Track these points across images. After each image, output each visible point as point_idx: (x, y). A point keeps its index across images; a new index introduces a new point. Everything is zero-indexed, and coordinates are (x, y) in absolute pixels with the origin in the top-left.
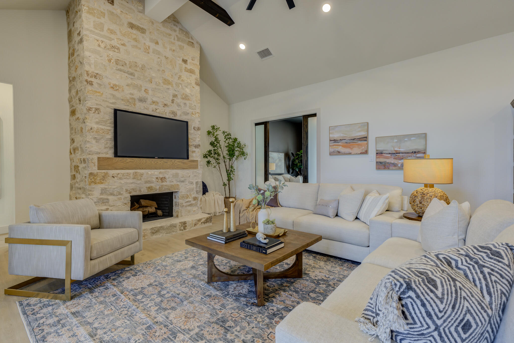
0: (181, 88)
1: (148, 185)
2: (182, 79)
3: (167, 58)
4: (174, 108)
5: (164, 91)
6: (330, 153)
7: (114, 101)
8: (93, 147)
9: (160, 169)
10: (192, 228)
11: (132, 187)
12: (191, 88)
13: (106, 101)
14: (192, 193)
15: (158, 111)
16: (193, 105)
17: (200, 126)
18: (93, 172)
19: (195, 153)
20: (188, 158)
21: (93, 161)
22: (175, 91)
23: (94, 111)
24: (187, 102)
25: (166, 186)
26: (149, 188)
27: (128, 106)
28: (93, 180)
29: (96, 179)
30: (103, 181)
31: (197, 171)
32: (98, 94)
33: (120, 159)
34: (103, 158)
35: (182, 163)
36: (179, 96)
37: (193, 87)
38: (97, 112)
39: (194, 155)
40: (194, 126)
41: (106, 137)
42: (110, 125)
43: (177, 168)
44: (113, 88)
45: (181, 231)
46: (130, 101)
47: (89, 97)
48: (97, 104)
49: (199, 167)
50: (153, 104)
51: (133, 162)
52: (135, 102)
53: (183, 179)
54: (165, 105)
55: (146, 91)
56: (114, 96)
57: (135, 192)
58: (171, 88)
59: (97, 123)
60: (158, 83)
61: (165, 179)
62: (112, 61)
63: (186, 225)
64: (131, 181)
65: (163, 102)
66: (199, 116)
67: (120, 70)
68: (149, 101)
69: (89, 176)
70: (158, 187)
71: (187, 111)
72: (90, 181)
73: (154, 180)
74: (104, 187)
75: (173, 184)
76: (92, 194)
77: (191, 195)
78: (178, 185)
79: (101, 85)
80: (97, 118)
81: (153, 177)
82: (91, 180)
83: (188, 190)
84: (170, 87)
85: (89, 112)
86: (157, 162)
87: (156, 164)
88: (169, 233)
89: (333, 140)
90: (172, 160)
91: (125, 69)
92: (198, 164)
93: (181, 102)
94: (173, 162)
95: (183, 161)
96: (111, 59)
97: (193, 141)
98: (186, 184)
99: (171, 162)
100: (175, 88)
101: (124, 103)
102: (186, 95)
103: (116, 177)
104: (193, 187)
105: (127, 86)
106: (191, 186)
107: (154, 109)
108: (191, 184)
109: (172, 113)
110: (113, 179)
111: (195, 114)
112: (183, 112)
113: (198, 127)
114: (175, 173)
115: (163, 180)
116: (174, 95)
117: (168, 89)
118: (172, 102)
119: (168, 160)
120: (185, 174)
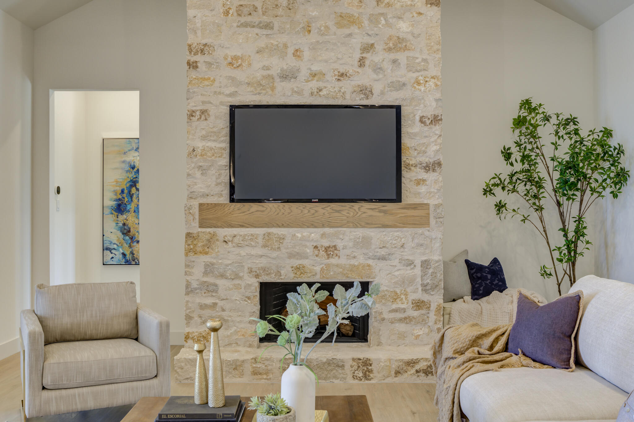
0: (383, 26)
1: (296, 262)
4: (366, 78)
5: (339, 44)
7: (233, 89)
8: (196, 185)
9: (323, 226)
10: (389, 380)
11: (262, 265)
12: (413, 16)
13: (220, 93)
14: (409, 290)
15: (324, 92)
16: (417, 61)
17: (438, 112)
18: (191, 232)
19: (426, 185)
20: (398, 199)
21: (191, 211)
22: (369, 35)
23: (199, 117)
24: (402, 57)
25: (337, 266)
26: (298, 268)
27: (259, 94)
28: (192, 247)
29: (195, 245)
30: (207, 250)
31: (428, 233)
32: (207, 83)
33: (239, 205)
34: (208, 204)
35: (380, 211)
36: (379, 47)
37: (420, 14)
38: (203, 117)
39: (423, 189)
40: (421, 115)
41: (219, 164)
42: (225, 138)
43: (368, 224)
44: (233, 65)
45: (356, 381)
46: (263, 82)
47: (191, 91)
48: (203, 102)
49: (432, 221)
50: (312, 80)
51: (263, 211)
52: (273, 83)
53: (383, 252)
54: (342, 75)
55: (297, 54)
56: (233, 79)
57: (267, 275)
58: (357, 31)
59: (204, 138)
60: (322, 28)
61: (336, 249)
62: (231, 12)
63: (370, 368)
64: (259, 251)
65: (337, 69)
66: (436, 85)
67: (245, 25)
68: (304, 73)
69: (186, 238)
70: (318, 269)
71: (400, 80)
72: (187, 249)
73: (309, 251)
74: (210, 260)
75: (356, 264)
76: (190, 272)
77: (406, 295)
78: (369, 266)
79: (212, 64)
80: (203, 129)
81: (308, 244)
82: (189, 247)
83: (396, 279)
84: (354, 29)
85: (190, 120)
86: (316, 211)
87: (313, 214)
88: (325, 379)
90: (353, 206)
91: (255, 19)
92: (429, 214)
93: (383, 61)
94: (357, 210)
95: (384, 206)
96: (230, 8)
97: (418, 153)
98: (394, 264)
99: (353, 211)
100: (368, 28)
101: (252, 89)
102: (398, 38)
103: (230, 243)
104: (414, 275)
105: (257, 53)
106: (408, 272)
107: (315, 91)
108: (407, 266)
109: (361, 91)
110: (225, 246)
111: (426, 81)
112: (388, 84)
113: (435, 115)
114: (361, 238)
115: (329, 253)
116: (366, 46)
117: (350, 35)
118: (360, 66)
119: (343, 206)
120: (390, 238)
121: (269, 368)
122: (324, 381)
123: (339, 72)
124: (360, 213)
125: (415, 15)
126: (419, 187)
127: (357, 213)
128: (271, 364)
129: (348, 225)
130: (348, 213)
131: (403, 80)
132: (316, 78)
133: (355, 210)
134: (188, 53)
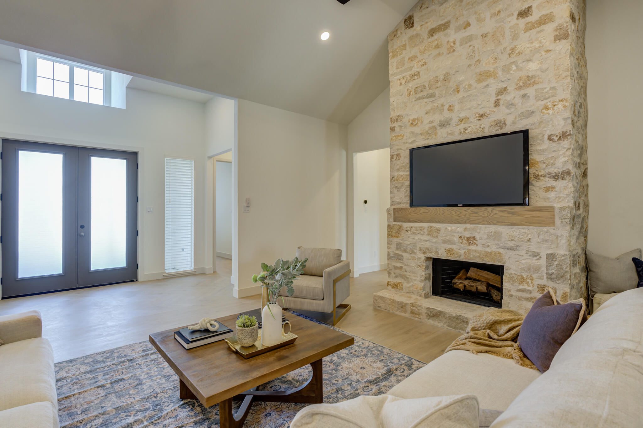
0: (514, 71)
1: (448, 246)
2: (517, 52)
3: (484, 36)
4: (501, 114)
7: (413, 139)
9: (465, 223)
11: (427, 246)
12: (542, 55)
13: (406, 143)
14: (535, 276)
15: (469, 130)
16: (546, 90)
17: (566, 129)
18: (390, 224)
19: (555, 191)
20: (527, 204)
21: (390, 212)
22: (502, 81)
24: (531, 91)
25: (475, 251)
26: (449, 250)
27: (428, 139)
28: (390, 233)
29: (392, 232)
30: (398, 235)
31: (552, 231)
32: (399, 138)
34: (398, 208)
35: (509, 213)
36: (511, 88)
37: (549, 51)
38: (398, 158)
39: (552, 195)
41: (405, 185)
42: (408, 169)
44: (413, 125)
46: (430, 132)
48: (398, 150)
49: (558, 221)
50: (461, 124)
51: (428, 212)
52: (436, 130)
53: (512, 244)
54: (482, 116)
55: (450, 109)
56: (413, 133)
58: (493, 81)
59: (398, 170)
60: (467, 87)
61: (475, 240)
62: (411, 93)
64: (425, 237)
67: (419, 98)
68: (455, 120)
69: (388, 227)
70: (462, 252)
71: (529, 109)
72: (388, 234)
73: (456, 239)
74: (399, 241)
75: (489, 251)
76: (390, 247)
77: (532, 279)
78: (500, 253)
79: (402, 126)
80: (398, 165)
81: (455, 235)
83: (523, 266)
84: (491, 81)
85: (391, 160)
86: (461, 213)
87: (459, 215)
90: (487, 209)
91: (425, 93)
92: (554, 215)
93: (515, 98)
94: (490, 212)
95: (512, 209)
96: (411, 91)
97: (547, 166)
98: (521, 254)
99: (486, 212)
100: (501, 77)
101: (424, 137)
102: (528, 77)
103: (409, 232)
104: (539, 264)
105: (426, 114)
106: (534, 261)
107: (462, 130)
108: (533, 256)
109: (497, 124)
110: (407, 233)
111: (555, 105)
112: (519, 115)
113: (563, 132)
114: (493, 232)
115: (470, 242)
116: (500, 90)
117: (487, 86)
118: (496, 106)
119: (479, 209)
120: (517, 234)
121: (420, 311)
122: (454, 329)
123: (479, 114)
124: (492, 214)
125: (543, 53)
126: (548, 193)
127: (491, 214)
128: (421, 309)
129: (484, 222)
130: (483, 214)
131: (531, 109)
132: (463, 122)
133: (489, 212)
134: (390, 123)
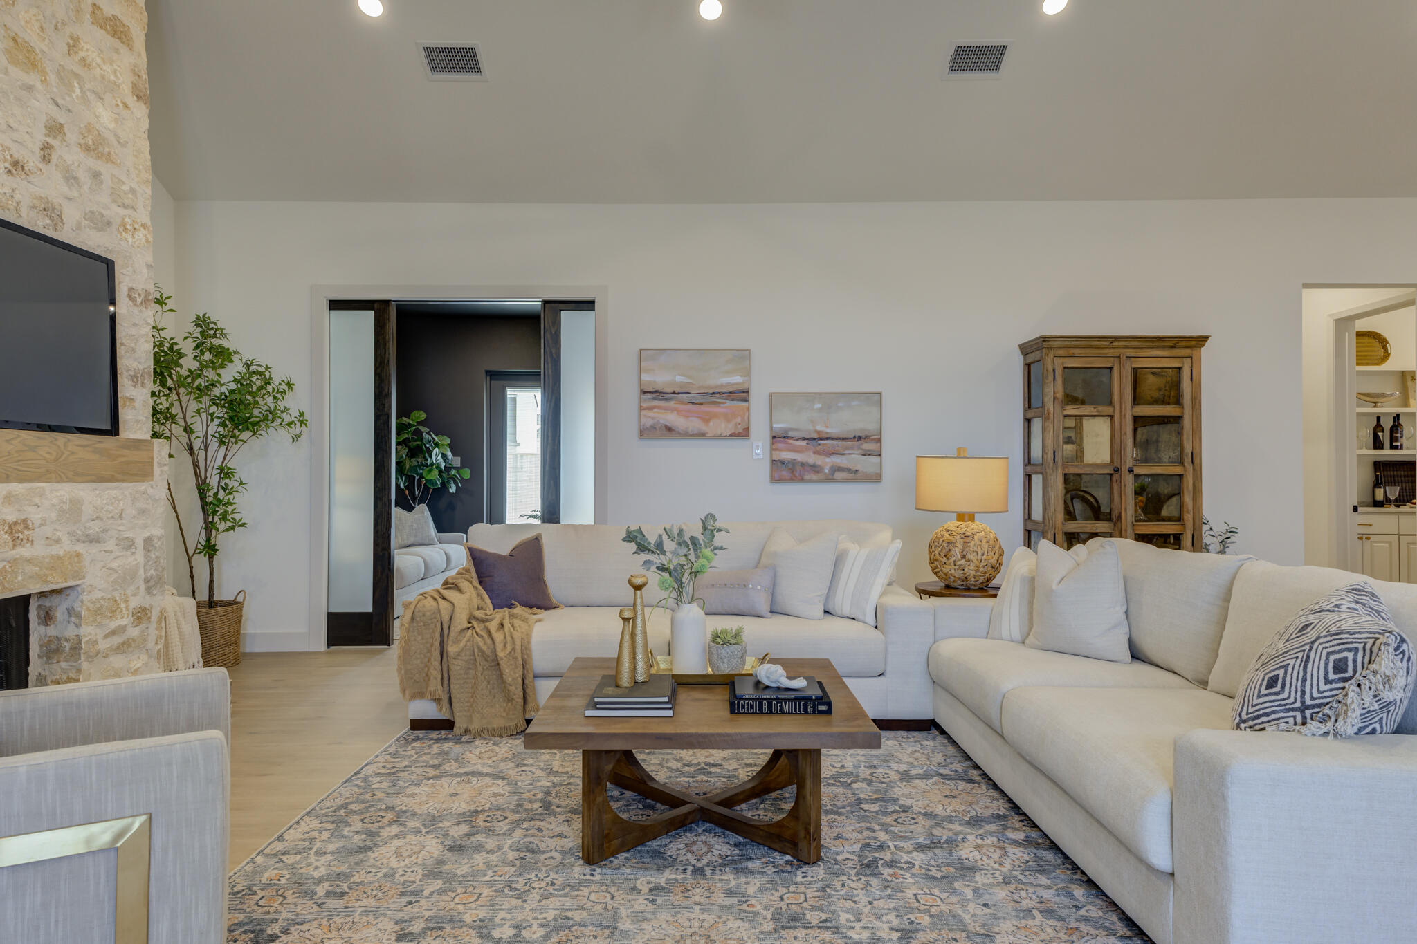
0: (77, 98)
2: (82, 54)
4: (52, 186)
5: (12, 97)
6: (641, 432)
9: (7, 479)
12: (117, 105)
14: (129, 592)
16: (124, 188)
17: (149, 287)
19: (134, 408)
20: (114, 431)
22: (57, 105)
24: (105, 171)
25: (30, 561)
31: (150, 491)
36: (72, 137)
37: (125, 106)
39: (132, 415)
40: (130, 285)
43: (77, 474)
49: (155, 469)
53: (95, 528)
54: (16, 164)
58: (39, 85)
61: (27, 527)
65: (10, 149)
66: (147, 241)
71: (103, 212)
75: (61, 553)
77: (126, 601)
78: (78, 555)
83: (115, 576)
84: (33, 79)
89: (651, 390)
90: (56, 439)
92: (152, 458)
93: (79, 166)
94: (62, 447)
95: (100, 442)
98: (108, 548)
99: (56, 448)
100: (55, 90)
102: (99, 133)
104: (136, 563)
106: (129, 560)
108: (127, 549)
109: (45, 209)
111: (135, 229)
112: (86, 214)
113: (146, 291)
114: (67, 502)
115: (17, 535)
116: (53, 123)
117: (29, 88)
118: (44, 159)
119: (39, 438)
120: (105, 502)
123: (11, 156)
124: (67, 453)
125: (120, 104)
127: (63, 453)
129: (49, 476)
130: (48, 453)
131: (106, 214)
133: (59, 447)
